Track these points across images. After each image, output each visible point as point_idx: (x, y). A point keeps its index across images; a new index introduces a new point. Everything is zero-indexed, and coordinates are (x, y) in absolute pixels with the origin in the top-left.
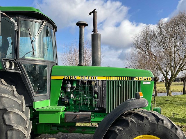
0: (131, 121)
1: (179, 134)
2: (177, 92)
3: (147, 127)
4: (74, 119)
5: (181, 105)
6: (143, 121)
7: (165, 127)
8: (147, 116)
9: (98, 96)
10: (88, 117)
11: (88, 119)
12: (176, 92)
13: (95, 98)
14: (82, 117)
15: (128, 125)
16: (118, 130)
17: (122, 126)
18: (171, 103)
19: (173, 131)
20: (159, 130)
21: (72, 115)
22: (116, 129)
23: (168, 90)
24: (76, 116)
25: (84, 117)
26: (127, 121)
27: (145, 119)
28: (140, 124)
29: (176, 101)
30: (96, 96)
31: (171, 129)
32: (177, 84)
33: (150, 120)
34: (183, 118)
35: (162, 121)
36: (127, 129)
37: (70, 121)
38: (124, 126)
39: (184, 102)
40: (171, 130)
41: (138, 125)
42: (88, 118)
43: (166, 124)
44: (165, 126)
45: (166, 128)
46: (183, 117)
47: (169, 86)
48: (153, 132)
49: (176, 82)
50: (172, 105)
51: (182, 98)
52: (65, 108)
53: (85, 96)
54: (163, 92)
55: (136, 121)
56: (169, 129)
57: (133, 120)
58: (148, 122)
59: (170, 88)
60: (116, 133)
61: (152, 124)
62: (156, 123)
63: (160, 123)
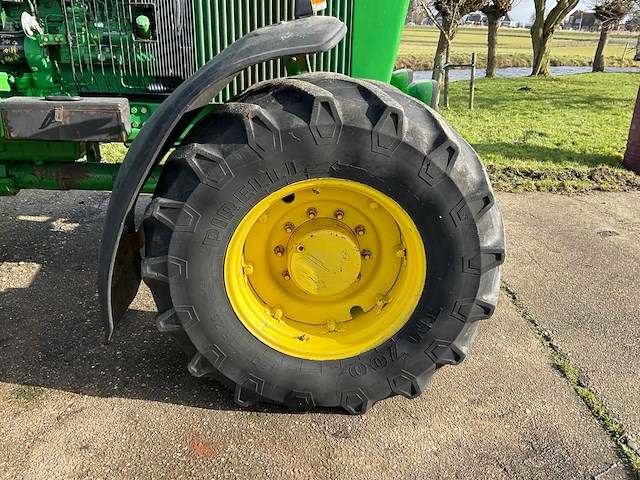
0: (257, 119)
1: (463, 174)
2: (575, 65)
3: (328, 147)
4: (43, 126)
5: (568, 105)
6: (308, 119)
7: (406, 146)
8: (330, 95)
9: (152, 27)
10: (106, 116)
11: (108, 126)
12: (572, 63)
13: (138, 30)
14: (79, 119)
15: (242, 136)
16: (199, 156)
17: (219, 143)
18: (535, 100)
19: (439, 159)
20: (380, 156)
21: (33, 107)
22: (190, 156)
23: (539, 53)
24: (53, 112)
25: (88, 118)
26: (237, 120)
27: (318, 108)
28: (296, 131)
29: (557, 93)
30: (143, 21)
31: (429, 152)
32: (584, 38)
33: (340, 113)
34: (555, 147)
35: (396, 117)
36: (237, 155)
37: (28, 135)
38: (226, 142)
39: (581, 96)
40: (429, 157)
41: (287, 134)
42: (109, 120)
43: (413, 132)
44: (406, 138)
45: (410, 150)
46: (558, 145)
47: (545, 36)
48: (351, 168)
49: (582, 31)
50: (536, 105)
51: (581, 83)
52: (9, 81)
53: (101, 25)
54: (526, 63)
55: (280, 121)
56: (421, 154)
57: (266, 114)
58: (331, 122)
59: (547, 44)
60: (191, 171)
61: (350, 132)
62: (367, 125)
63: (385, 127)
